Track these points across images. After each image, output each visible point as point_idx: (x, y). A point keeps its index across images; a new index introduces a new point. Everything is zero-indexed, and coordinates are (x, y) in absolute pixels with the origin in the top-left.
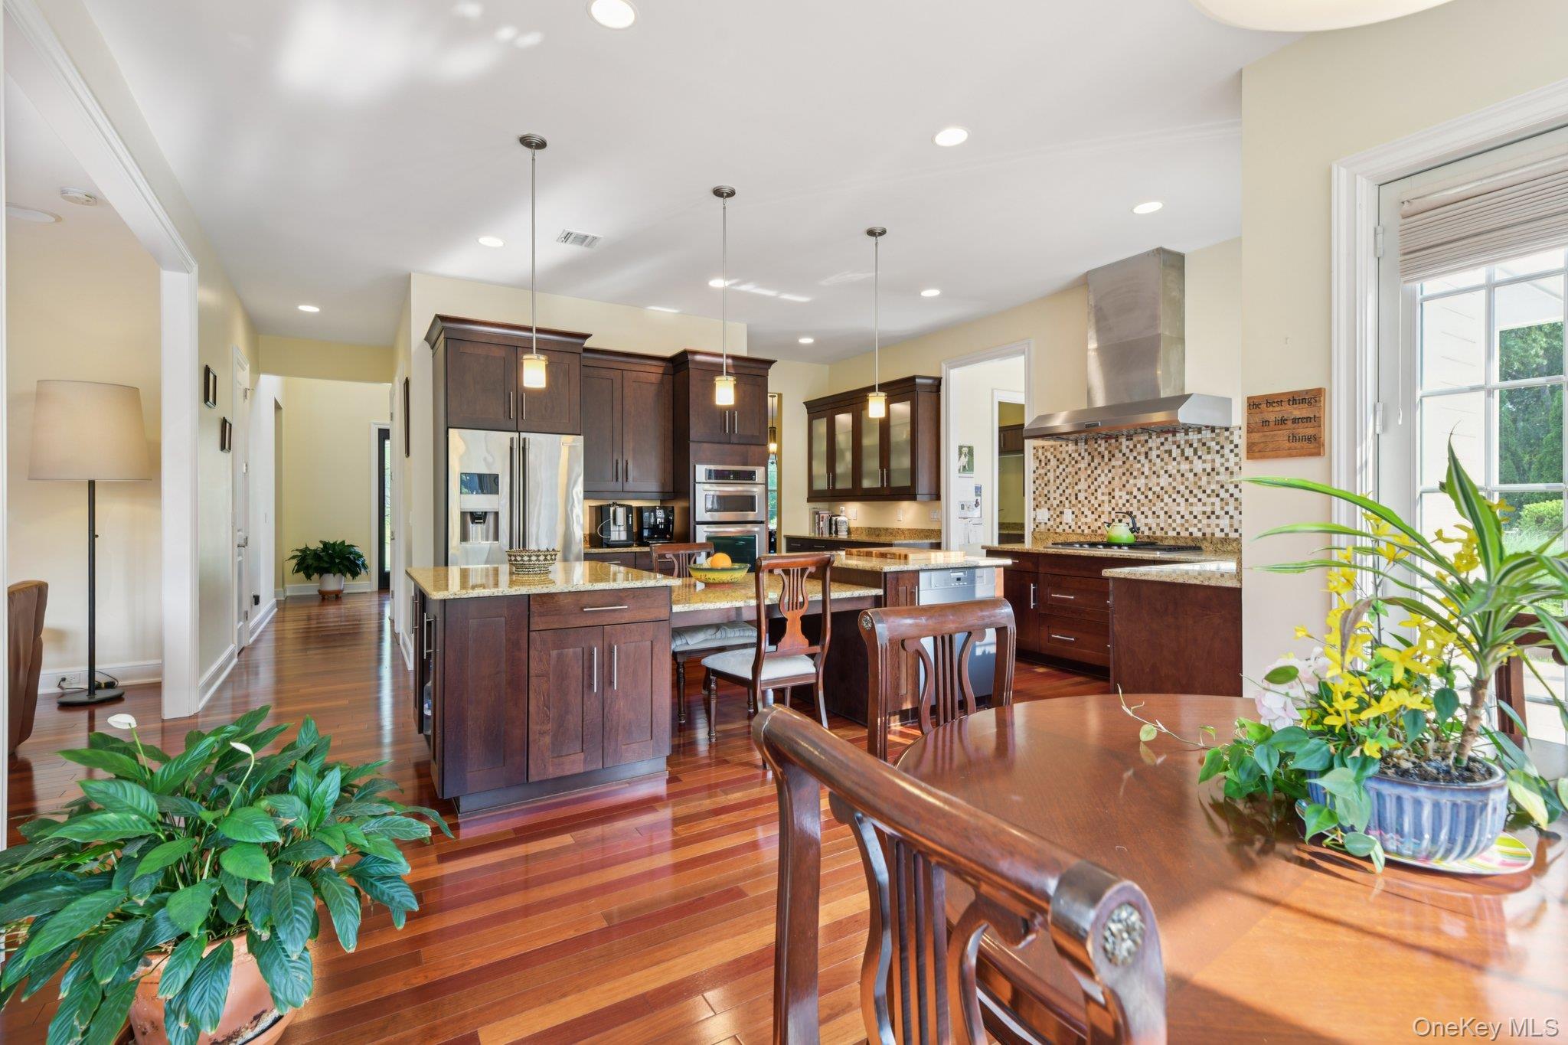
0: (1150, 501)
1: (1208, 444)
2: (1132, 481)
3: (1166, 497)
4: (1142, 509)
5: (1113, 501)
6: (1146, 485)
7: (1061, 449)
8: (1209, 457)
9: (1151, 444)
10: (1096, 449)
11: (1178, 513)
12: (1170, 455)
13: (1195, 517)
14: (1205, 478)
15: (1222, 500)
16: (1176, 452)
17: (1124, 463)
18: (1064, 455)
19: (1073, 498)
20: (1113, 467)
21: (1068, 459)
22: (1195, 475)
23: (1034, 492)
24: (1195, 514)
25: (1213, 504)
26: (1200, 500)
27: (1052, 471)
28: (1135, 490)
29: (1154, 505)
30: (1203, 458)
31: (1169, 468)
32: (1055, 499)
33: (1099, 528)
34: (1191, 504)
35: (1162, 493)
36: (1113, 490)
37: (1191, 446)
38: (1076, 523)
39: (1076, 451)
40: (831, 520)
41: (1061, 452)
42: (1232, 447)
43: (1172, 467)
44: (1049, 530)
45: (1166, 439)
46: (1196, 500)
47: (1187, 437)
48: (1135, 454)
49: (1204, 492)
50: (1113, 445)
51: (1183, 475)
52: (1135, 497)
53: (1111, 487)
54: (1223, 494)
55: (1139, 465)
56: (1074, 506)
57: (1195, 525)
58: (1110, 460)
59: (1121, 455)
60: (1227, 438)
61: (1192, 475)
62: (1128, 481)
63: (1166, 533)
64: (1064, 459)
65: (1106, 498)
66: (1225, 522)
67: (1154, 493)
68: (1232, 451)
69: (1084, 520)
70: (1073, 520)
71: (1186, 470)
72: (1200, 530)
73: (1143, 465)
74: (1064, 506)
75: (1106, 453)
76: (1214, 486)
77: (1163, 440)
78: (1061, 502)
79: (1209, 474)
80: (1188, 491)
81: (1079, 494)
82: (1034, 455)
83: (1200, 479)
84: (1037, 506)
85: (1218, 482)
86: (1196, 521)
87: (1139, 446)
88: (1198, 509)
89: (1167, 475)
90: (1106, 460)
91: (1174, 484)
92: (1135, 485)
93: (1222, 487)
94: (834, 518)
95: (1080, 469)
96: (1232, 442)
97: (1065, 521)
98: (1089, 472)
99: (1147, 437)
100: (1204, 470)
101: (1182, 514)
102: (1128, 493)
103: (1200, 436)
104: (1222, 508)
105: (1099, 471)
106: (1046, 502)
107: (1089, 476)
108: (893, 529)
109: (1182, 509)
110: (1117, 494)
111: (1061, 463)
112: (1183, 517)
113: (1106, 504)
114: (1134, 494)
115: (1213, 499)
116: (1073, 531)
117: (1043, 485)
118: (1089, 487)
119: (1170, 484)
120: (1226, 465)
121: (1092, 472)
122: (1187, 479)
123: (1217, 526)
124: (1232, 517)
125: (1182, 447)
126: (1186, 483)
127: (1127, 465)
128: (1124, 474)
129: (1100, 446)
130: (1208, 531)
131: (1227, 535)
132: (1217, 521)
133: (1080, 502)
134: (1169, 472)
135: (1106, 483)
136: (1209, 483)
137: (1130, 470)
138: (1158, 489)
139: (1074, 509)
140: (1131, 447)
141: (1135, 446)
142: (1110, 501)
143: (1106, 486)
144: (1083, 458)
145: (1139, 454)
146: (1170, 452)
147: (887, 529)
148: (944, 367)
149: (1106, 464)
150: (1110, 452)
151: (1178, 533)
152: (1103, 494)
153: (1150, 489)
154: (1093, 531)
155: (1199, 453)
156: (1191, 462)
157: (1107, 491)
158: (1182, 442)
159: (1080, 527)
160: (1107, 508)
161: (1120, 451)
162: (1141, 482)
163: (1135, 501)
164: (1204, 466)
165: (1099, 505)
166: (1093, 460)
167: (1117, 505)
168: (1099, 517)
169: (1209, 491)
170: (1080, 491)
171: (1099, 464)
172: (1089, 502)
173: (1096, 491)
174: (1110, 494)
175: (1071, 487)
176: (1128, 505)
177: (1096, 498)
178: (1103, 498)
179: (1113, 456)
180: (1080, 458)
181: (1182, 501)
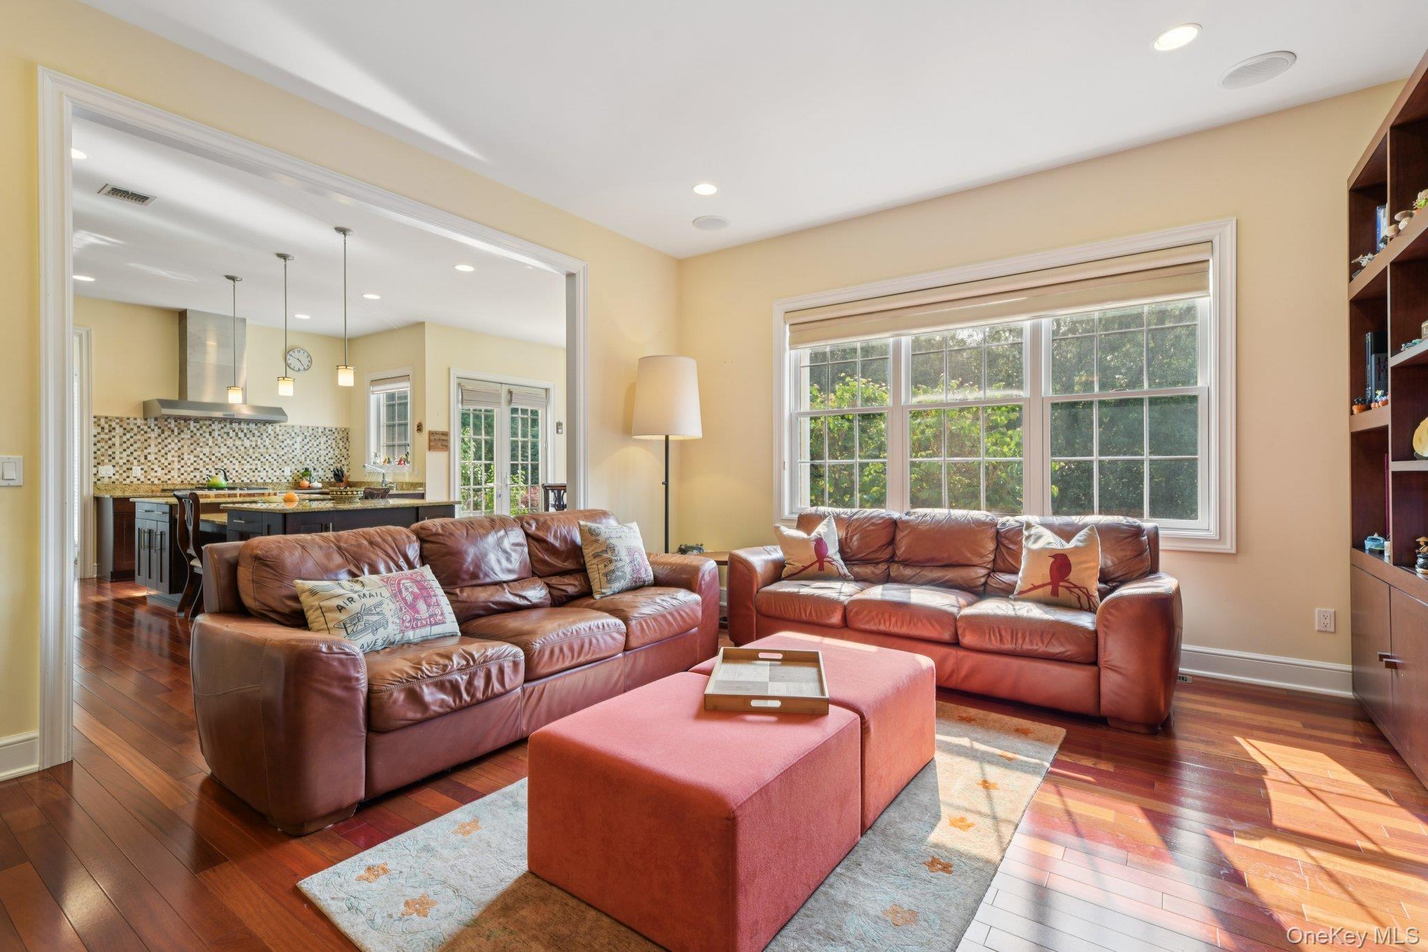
0: (214, 462)
2: (198, 449)
3: (225, 460)
4: (207, 467)
5: (182, 461)
6: (211, 452)
7: (128, 421)
8: (254, 439)
9: (213, 427)
10: (166, 426)
11: (234, 469)
13: (245, 472)
14: (251, 450)
15: (262, 462)
16: (232, 434)
17: (192, 437)
18: (132, 426)
19: (142, 460)
20: (183, 439)
21: (136, 430)
22: (245, 448)
23: (95, 453)
25: (256, 464)
26: (248, 462)
27: (117, 437)
28: (201, 456)
31: (228, 443)
32: (121, 458)
33: (169, 479)
34: (243, 464)
35: (222, 457)
36: (183, 454)
37: (242, 431)
38: (146, 477)
39: (146, 424)
41: (128, 424)
42: (267, 434)
43: (229, 443)
44: (114, 482)
45: (225, 426)
46: (246, 462)
47: (240, 426)
48: (201, 432)
49: (251, 457)
50: (182, 425)
51: (237, 448)
52: (201, 459)
53: (180, 453)
54: (262, 459)
55: (204, 439)
56: (143, 464)
58: (179, 434)
59: (189, 431)
61: (243, 448)
62: (195, 449)
64: (132, 429)
65: (176, 459)
66: (263, 474)
67: (216, 457)
68: (267, 437)
69: (153, 474)
70: (142, 474)
71: (239, 445)
72: (248, 479)
73: (208, 440)
74: (132, 464)
75: (176, 429)
76: (257, 455)
77: (223, 425)
78: (128, 461)
79: (254, 448)
80: (240, 457)
81: (148, 456)
82: (95, 422)
83: (249, 450)
84: (99, 464)
85: (259, 453)
86: (246, 474)
87: (204, 427)
88: (247, 467)
89: (226, 447)
90: (176, 433)
91: (231, 452)
93: (262, 455)
95: (149, 438)
96: (267, 432)
97: (134, 475)
98: (160, 441)
100: (251, 446)
101: (236, 469)
102: (195, 457)
103: (248, 427)
104: (262, 467)
105: (169, 440)
106: (110, 461)
107: (159, 443)
109: (237, 467)
110: (186, 457)
111: (128, 432)
112: (237, 471)
113: (176, 463)
114: (201, 457)
115: (256, 462)
116: (142, 482)
117: (106, 447)
118: (159, 451)
119: (228, 452)
120: (264, 444)
121: (163, 441)
123: (259, 476)
127: (195, 438)
128: (192, 444)
129: (170, 423)
130: (254, 479)
133: (149, 461)
134: (227, 445)
135: (176, 449)
136: (254, 453)
137: (197, 442)
138: (220, 455)
139: (143, 466)
140: (198, 427)
141: (201, 427)
142: (179, 462)
143: (176, 451)
144: (153, 430)
145: (205, 432)
146: (228, 434)
149: (176, 436)
150: (179, 429)
151: (234, 481)
152: (173, 456)
153: (213, 455)
154: (163, 482)
156: (243, 441)
157: (176, 454)
158: (237, 429)
159: (149, 480)
160: (176, 466)
161: (189, 429)
162: (206, 450)
163: (202, 462)
164: (251, 443)
165: (169, 464)
166: (163, 432)
167: (186, 464)
168: (169, 472)
169: (254, 457)
170: (149, 453)
171: (169, 436)
172: (159, 461)
173: (166, 454)
174: (179, 456)
175: (140, 450)
176: (195, 464)
177: (166, 459)
178: (173, 459)
179: (182, 431)
180: (149, 430)
181: (237, 463)
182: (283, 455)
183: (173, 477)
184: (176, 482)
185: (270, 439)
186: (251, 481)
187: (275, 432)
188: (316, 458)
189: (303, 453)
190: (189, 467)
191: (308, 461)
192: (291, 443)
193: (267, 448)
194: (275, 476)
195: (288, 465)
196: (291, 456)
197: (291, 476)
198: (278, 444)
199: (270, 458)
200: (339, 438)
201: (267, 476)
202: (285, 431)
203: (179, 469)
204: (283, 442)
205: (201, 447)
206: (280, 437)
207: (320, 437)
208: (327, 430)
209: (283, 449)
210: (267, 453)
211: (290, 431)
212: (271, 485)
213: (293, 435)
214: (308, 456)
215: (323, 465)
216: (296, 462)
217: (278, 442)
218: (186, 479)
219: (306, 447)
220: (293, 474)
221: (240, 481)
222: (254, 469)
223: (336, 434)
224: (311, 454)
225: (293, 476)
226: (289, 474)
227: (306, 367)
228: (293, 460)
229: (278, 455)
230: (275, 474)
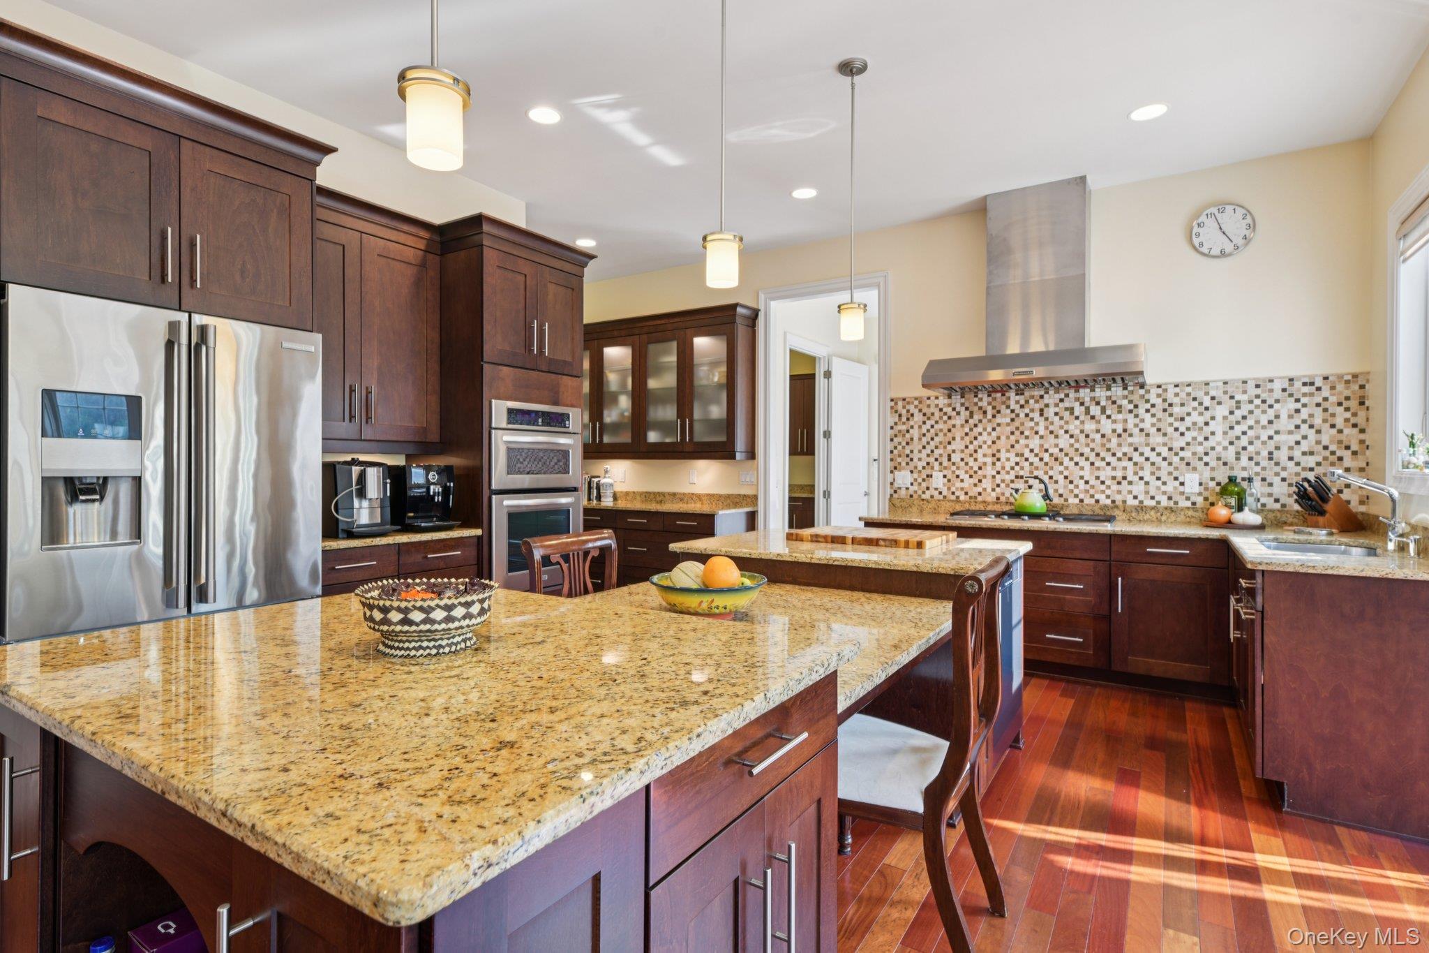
0: (1046, 464)
1: (1119, 402)
2: (1022, 442)
3: (1066, 460)
4: (1036, 473)
5: (998, 464)
6: (1042, 446)
7: (928, 402)
8: (1120, 417)
9: (1046, 400)
10: (976, 404)
11: (1082, 478)
12: (1072, 413)
13: (1103, 483)
14: (1115, 440)
16: (1078, 410)
17: (1013, 420)
18: (932, 409)
19: (945, 460)
20: (999, 425)
21: (937, 414)
22: (1103, 436)
23: (892, 452)
24: (1102, 479)
25: (1125, 468)
26: (1108, 464)
27: (916, 427)
28: (1026, 452)
29: (1051, 468)
30: (1113, 417)
31: (1071, 427)
32: (920, 459)
33: (980, 494)
34: (1098, 469)
35: (1061, 455)
36: (999, 451)
37: (1098, 403)
38: (949, 489)
39: (949, 405)
40: (589, 483)
41: (929, 406)
42: (1148, 406)
43: (1074, 427)
44: (911, 496)
45: (1067, 395)
46: (1103, 464)
47: (1093, 394)
48: (1027, 411)
49: (1114, 455)
50: (999, 400)
51: (1087, 436)
52: (1027, 460)
53: (995, 447)
54: (1136, 458)
55: (1032, 424)
56: (945, 468)
57: (1103, 492)
58: (994, 416)
59: (1009, 411)
60: (1142, 397)
61: (1098, 436)
62: (1017, 442)
63: (1066, 500)
64: (933, 414)
65: (989, 460)
66: (1139, 488)
67: (1051, 455)
68: (1147, 411)
69: (959, 485)
70: (944, 485)
71: (1092, 431)
72: (1108, 497)
73: (1037, 424)
74: (932, 468)
75: (989, 409)
76: (1125, 449)
77: (1062, 396)
78: (928, 464)
79: (1119, 436)
80: (1094, 454)
81: (953, 456)
82: (892, 408)
83: (1109, 440)
84: (895, 468)
85: (1131, 445)
86: (1103, 487)
87: (1032, 401)
88: (1106, 473)
89: (1068, 436)
90: (989, 416)
91: (1077, 445)
92: (1027, 446)
93: (1136, 449)
94: (596, 480)
95: (954, 426)
96: (1148, 402)
97: (934, 486)
98: (967, 430)
99: (1042, 393)
100: (1114, 431)
101: (1086, 478)
102: (1017, 455)
103: (1109, 393)
104: (1136, 473)
105: (980, 429)
106: (907, 464)
107: (967, 434)
108: (684, 494)
109: (1087, 474)
110: (1003, 455)
111: (929, 419)
112: (1087, 482)
113: (989, 467)
114: (1026, 456)
115: (1125, 463)
116: (945, 497)
117: (904, 444)
118: (967, 447)
119: (1072, 445)
120: (1141, 426)
121: (971, 430)
122: (1093, 441)
123: (1130, 492)
124: (1147, 483)
125: (1087, 404)
126: (1092, 445)
127: (1017, 423)
128: (1012, 433)
129: (981, 400)
130: (1119, 498)
131: (1141, 502)
132: (1130, 487)
133: (954, 464)
134: (1070, 433)
135: (989, 443)
136: (1120, 445)
137: (1021, 429)
138: (1056, 450)
139: (945, 472)
140: (1022, 402)
141: (1027, 402)
142: (994, 464)
143: (989, 447)
144: (958, 413)
145: (1032, 410)
146: (1071, 410)
147: (674, 494)
148: (762, 297)
149: (990, 421)
150: (994, 408)
151: (1081, 501)
152: (985, 455)
153: (1046, 451)
154: (971, 497)
155: (1108, 412)
156: (1099, 422)
157: (990, 452)
158: (1087, 399)
159: (953, 493)
160: (990, 471)
161: (1008, 407)
162: (1035, 443)
163: (1027, 464)
164: (1114, 426)
165: (980, 468)
166: (971, 416)
167: (1003, 468)
168: (980, 481)
169: (1119, 455)
170: (954, 451)
171: (980, 421)
172: (967, 464)
173: (976, 451)
174: (994, 455)
175: (942, 446)
176: (1017, 468)
177: (976, 460)
178: (986, 460)
179: (999, 412)
180: (954, 413)
181: (1086, 465)
182: (1182, 449)
183: (985, 489)
184: (989, 499)
185: (1153, 415)
186: (1113, 502)
187: (1165, 400)
188: (1265, 454)
189: (1231, 443)
190: (1008, 473)
191: (1244, 461)
192: (1200, 420)
193: (1148, 435)
194: (1164, 493)
195: (1195, 469)
196: (1200, 450)
197: (1200, 494)
198: (1171, 425)
199: (1153, 456)
200: (1333, 399)
201: (1147, 492)
202: (1189, 394)
203: (994, 477)
204: (1182, 419)
205: (1027, 437)
206: (1177, 410)
207: (1277, 401)
208: (1298, 384)
209: (1182, 434)
210: (1147, 445)
211: (1199, 394)
212: (1152, 513)
213: (1207, 401)
214: (1244, 448)
215: (1284, 469)
216: (1213, 463)
217: (1171, 420)
218: (1003, 494)
219: (1238, 429)
220: (1206, 489)
221: (1093, 501)
222: (1119, 479)
223: (1326, 392)
224: (1251, 443)
225: (1206, 494)
226: (1197, 489)
227: (1240, 242)
228: (1206, 459)
229: (1170, 449)
230: (1164, 488)
